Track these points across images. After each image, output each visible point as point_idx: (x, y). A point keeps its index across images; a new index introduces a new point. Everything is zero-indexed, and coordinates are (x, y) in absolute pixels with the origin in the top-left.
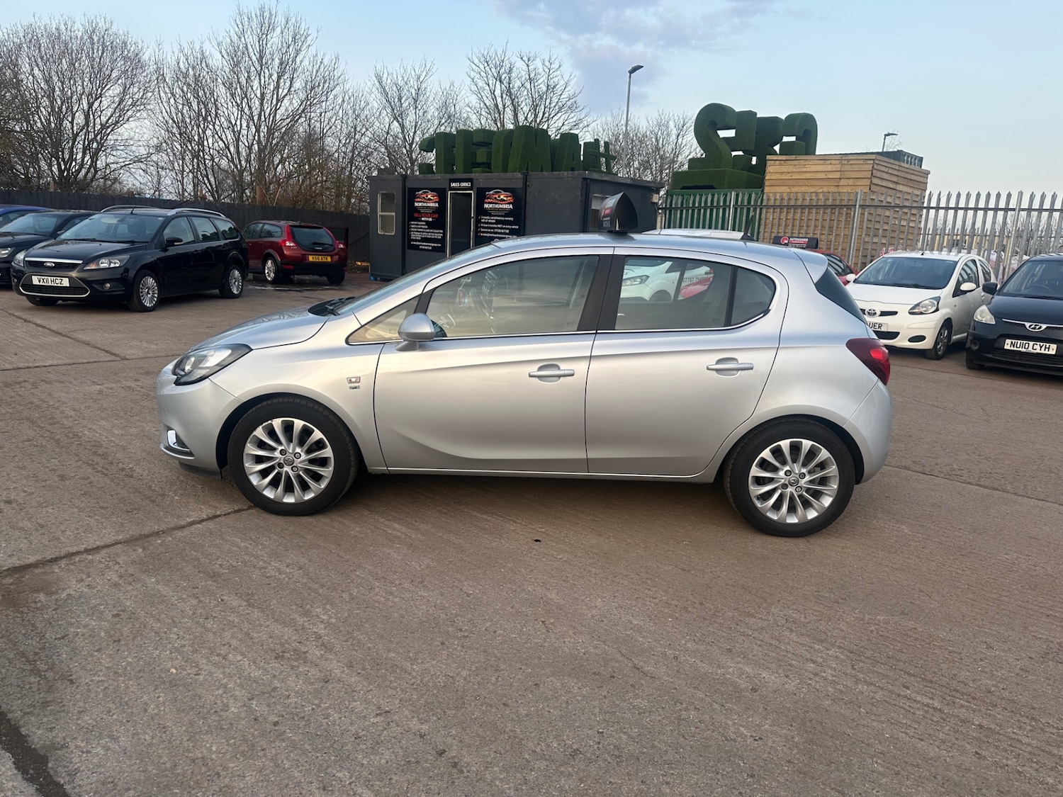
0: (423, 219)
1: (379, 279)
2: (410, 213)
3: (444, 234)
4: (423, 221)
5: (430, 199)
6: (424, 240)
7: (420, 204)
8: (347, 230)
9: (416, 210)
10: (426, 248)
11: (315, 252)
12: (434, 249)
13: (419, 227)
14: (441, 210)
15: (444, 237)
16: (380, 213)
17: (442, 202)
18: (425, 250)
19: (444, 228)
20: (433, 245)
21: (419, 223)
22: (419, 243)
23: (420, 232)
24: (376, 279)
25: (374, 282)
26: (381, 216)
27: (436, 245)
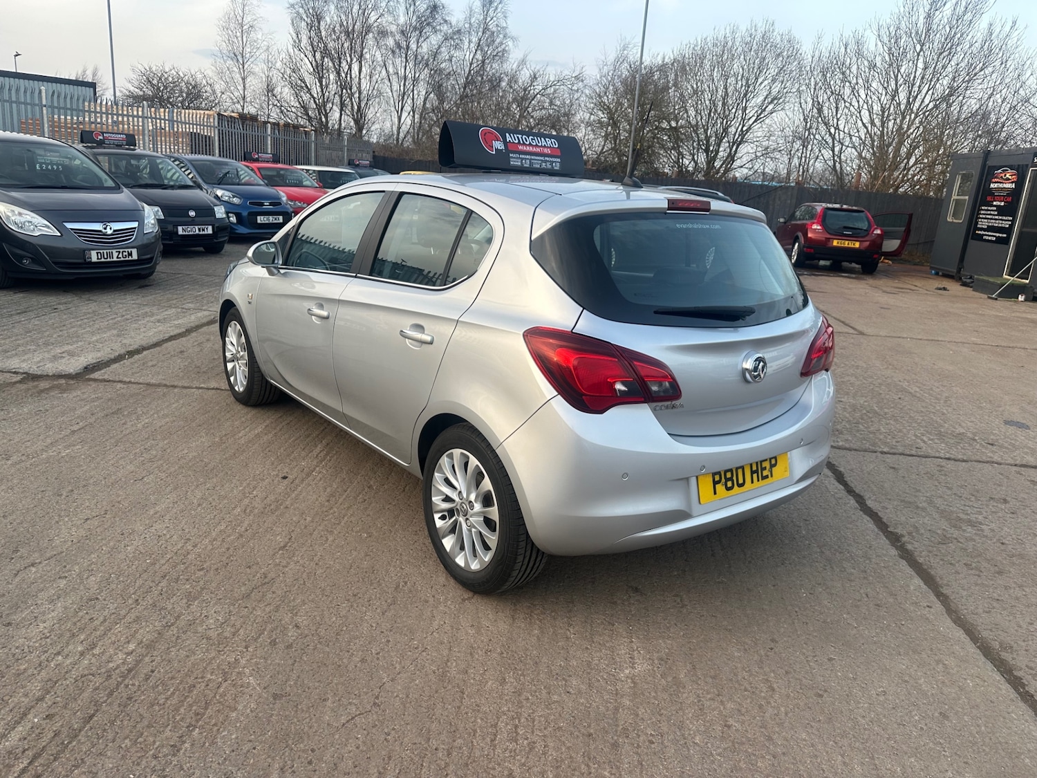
0: (995, 203)
1: (940, 273)
2: (983, 196)
3: (1013, 222)
4: (995, 206)
5: (1008, 179)
6: (990, 229)
7: (996, 185)
8: (911, 216)
9: (990, 192)
10: (990, 238)
11: (841, 236)
12: (999, 240)
13: (989, 212)
14: (1016, 194)
15: (1012, 226)
16: (954, 197)
17: (1020, 183)
18: (988, 241)
19: (1014, 215)
20: (997, 235)
21: (989, 208)
22: (984, 233)
23: (988, 219)
24: (937, 274)
25: (935, 277)
26: (957, 201)
27: (1001, 235)
